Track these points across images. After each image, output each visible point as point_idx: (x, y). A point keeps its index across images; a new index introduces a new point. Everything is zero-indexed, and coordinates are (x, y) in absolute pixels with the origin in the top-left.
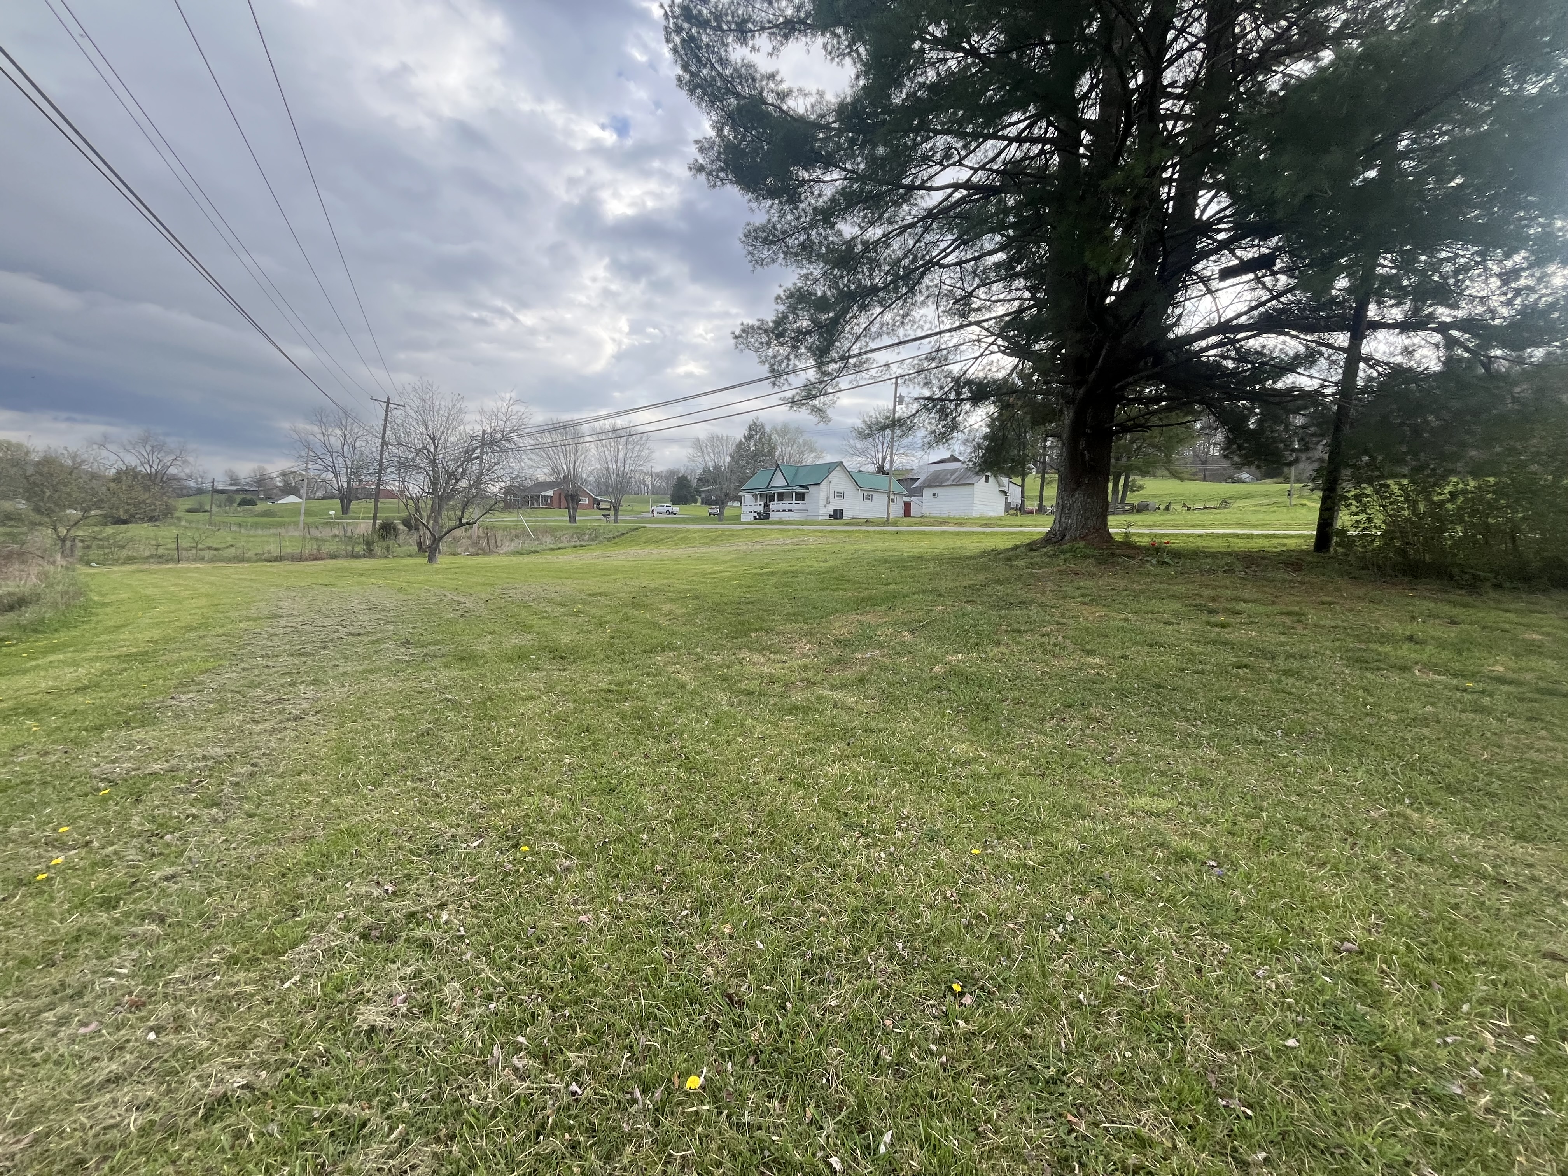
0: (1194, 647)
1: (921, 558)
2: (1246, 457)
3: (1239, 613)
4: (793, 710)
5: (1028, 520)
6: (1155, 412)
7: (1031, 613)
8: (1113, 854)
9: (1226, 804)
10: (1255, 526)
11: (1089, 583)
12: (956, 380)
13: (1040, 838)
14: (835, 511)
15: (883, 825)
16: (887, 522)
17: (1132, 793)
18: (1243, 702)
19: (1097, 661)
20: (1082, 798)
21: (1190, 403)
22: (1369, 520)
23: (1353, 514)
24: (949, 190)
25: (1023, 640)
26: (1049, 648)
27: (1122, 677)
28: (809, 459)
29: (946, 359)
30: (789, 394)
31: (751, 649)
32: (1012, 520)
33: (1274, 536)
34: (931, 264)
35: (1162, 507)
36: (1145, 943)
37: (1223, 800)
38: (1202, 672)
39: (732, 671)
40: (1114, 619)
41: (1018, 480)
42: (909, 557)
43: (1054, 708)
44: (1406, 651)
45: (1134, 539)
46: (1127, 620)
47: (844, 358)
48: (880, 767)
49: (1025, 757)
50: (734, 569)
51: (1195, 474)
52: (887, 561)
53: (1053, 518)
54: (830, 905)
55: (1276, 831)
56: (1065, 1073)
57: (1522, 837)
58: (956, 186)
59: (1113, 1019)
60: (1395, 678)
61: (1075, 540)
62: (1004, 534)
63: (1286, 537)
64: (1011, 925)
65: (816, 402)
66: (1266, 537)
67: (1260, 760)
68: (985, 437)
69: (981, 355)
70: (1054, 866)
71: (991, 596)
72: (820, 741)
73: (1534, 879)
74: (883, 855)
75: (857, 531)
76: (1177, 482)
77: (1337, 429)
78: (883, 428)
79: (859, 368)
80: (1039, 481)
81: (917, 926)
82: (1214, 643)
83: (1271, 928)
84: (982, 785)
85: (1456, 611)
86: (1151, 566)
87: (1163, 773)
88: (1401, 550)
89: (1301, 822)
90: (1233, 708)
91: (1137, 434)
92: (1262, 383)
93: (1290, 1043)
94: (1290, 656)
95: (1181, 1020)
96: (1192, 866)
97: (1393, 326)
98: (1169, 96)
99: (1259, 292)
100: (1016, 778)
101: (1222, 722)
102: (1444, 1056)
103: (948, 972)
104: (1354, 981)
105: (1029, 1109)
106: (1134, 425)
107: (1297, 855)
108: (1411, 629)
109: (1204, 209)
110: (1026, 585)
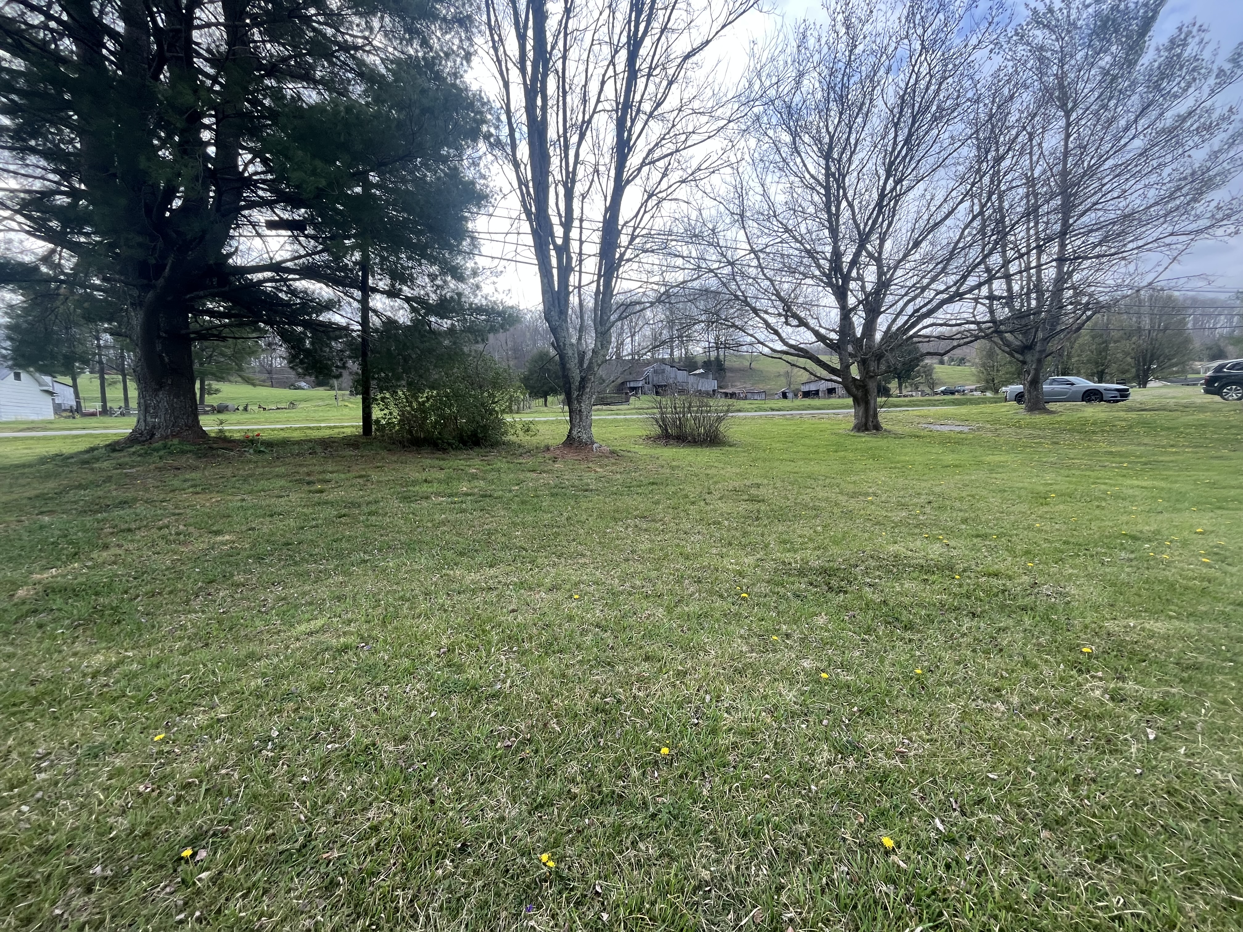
0: (305, 510)
2: (306, 369)
3: (329, 481)
5: (93, 421)
6: (225, 326)
7: (138, 511)
8: (292, 673)
9: (358, 606)
10: (319, 421)
11: (196, 475)
13: (225, 694)
17: (292, 626)
18: (349, 539)
19: (227, 537)
20: (253, 647)
21: (256, 322)
22: (391, 413)
23: (382, 410)
25: (138, 537)
26: (172, 538)
27: (254, 545)
32: (70, 423)
33: (335, 427)
35: (241, 408)
36: (337, 715)
37: (356, 604)
38: (316, 526)
40: (231, 501)
41: (68, 380)
43: (196, 588)
44: (425, 488)
45: (228, 434)
46: (243, 500)
49: (181, 639)
51: (264, 381)
53: (131, 420)
55: (391, 609)
56: (310, 834)
57: (491, 566)
59: (332, 776)
60: (425, 504)
61: (167, 437)
62: (65, 437)
63: (343, 427)
64: (223, 771)
66: (330, 428)
67: (370, 572)
70: (246, 706)
71: (76, 502)
73: (500, 582)
74: (25, 808)
76: (250, 387)
77: (364, 355)
80: (97, 382)
81: (112, 839)
82: (319, 504)
83: (406, 662)
84: (140, 681)
85: (441, 463)
86: (250, 454)
87: (311, 604)
88: (410, 432)
89: (402, 598)
90: (344, 545)
91: (206, 343)
92: (309, 314)
93: (433, 714)
94: (368, 503)
95: (374, 745)
96: (350, 653)
97: (382, 293)
98: (199, 55)
99: (296, 247)
100: (178, 658)
101: (340, 556)
102: (491, 676)
103: (172, 849)
104: (450, 666)
105: (292, 879)
106: (206, 334)
107: (406, 617)
108: (424, 475)
109: (246, 165)
110: (120, 486)
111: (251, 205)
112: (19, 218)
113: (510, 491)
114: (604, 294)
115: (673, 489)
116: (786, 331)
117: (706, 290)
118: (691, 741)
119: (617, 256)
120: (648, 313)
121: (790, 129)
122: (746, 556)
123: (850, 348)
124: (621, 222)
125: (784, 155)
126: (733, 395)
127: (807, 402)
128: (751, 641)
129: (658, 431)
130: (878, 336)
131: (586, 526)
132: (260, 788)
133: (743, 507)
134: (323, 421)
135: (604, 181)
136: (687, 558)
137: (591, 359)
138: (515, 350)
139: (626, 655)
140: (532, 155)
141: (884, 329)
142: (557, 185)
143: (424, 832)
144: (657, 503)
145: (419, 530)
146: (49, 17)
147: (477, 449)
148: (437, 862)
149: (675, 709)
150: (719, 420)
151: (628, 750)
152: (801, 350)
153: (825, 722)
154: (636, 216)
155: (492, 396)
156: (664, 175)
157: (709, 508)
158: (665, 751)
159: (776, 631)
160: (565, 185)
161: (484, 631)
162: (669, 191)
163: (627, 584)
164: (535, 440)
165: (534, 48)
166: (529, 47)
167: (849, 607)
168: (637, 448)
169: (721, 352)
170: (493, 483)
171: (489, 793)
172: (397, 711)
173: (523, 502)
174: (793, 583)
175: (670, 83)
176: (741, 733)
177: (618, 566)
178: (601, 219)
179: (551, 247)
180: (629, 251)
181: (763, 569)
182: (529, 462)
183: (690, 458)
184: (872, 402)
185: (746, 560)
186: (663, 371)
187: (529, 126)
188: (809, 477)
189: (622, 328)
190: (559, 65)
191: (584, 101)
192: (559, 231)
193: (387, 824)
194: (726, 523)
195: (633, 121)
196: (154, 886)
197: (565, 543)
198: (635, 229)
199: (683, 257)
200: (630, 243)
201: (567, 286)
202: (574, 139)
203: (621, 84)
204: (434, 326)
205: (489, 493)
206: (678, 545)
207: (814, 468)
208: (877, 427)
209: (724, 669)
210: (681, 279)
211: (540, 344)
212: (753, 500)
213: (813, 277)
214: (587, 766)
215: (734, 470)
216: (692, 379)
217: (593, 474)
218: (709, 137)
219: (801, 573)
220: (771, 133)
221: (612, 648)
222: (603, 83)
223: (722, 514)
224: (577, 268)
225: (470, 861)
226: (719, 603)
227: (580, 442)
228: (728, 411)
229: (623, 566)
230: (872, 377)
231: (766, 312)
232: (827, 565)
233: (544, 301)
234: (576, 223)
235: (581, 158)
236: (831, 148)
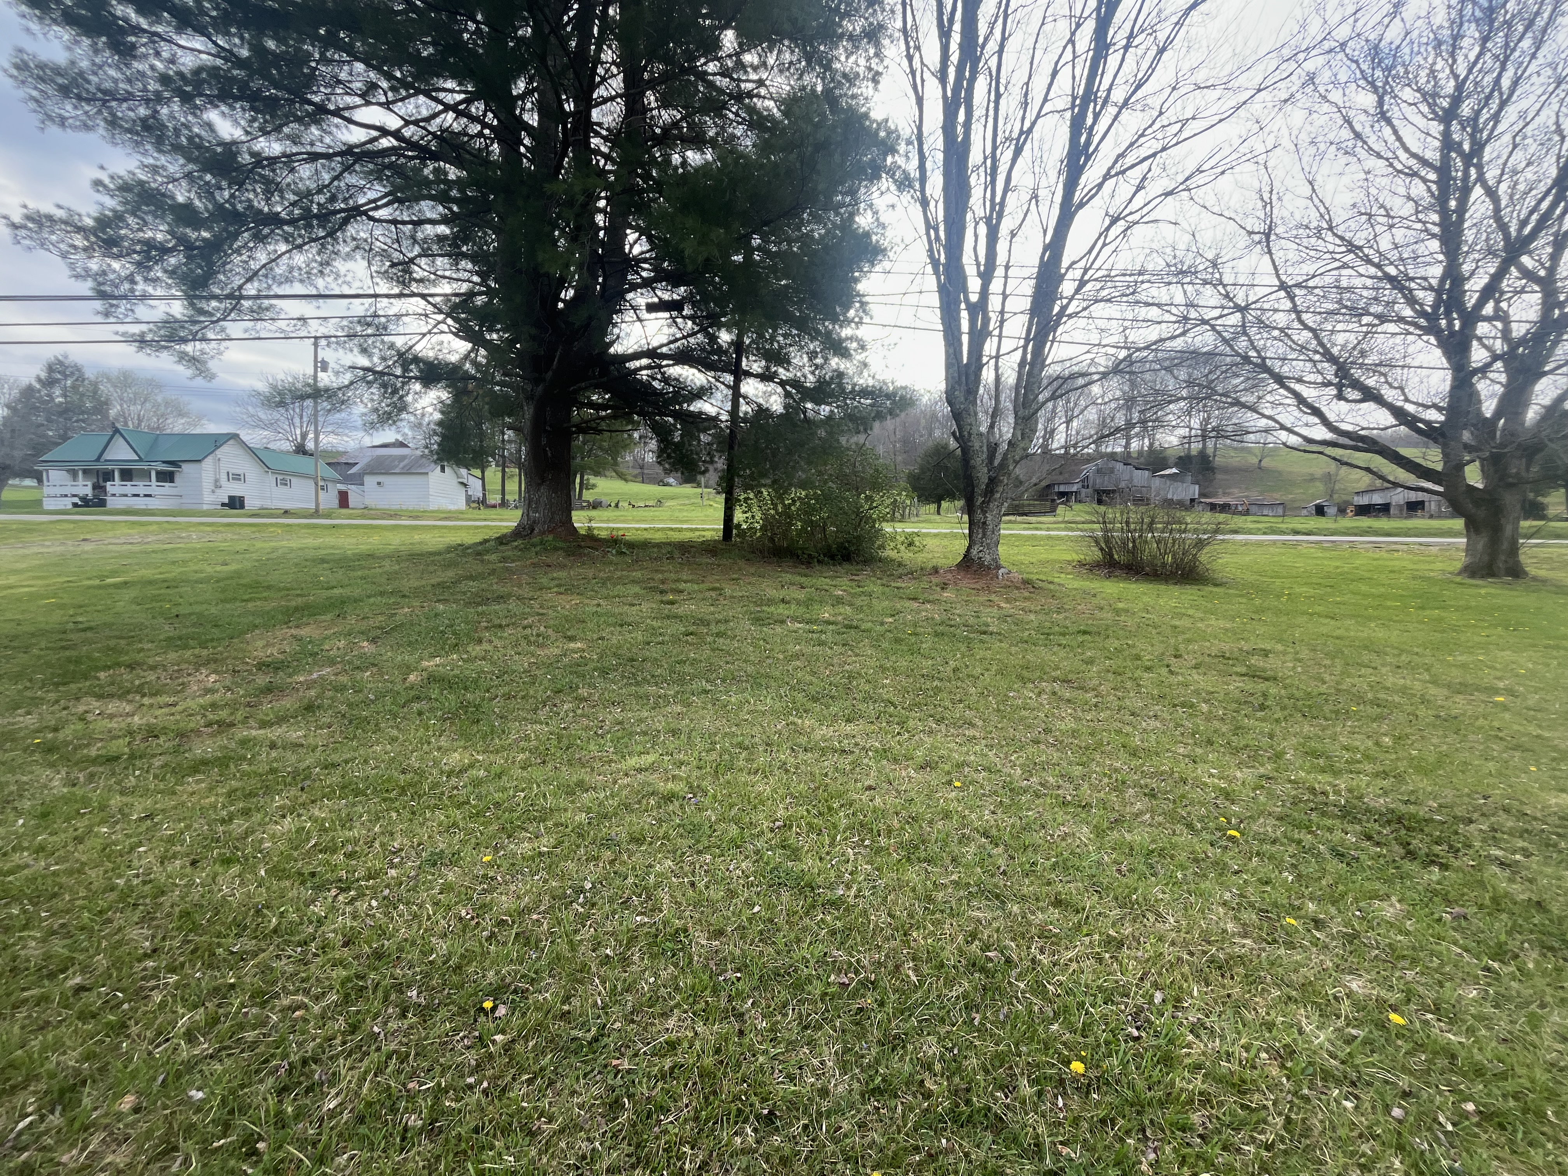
0: (654, 623)
1: (371, 556)
2: (673, 465)
3: (682, 592)
4: (199, 766)
5: (492, 513)
6: (603, 418)
7: (510, 607)
8: (616, 814)
9: (692, 746)
10: (682, 522)
11: (562, 574)
12: (401, 355)
13: (550, 824)
14: (231, 498)
15: (369, 869)
16: (316, 514)
17: (623, 757)
18: (693, 663)
19: (579, 645)
20: (583, 774)
21: (630, 414)
22: (753, 517)
23: (744, 513)
24: (375, 133)
25: (506, 635)
26: (532, 639)
27: (602, 657)
28: (177, 426)
29: (385, 328)
30: (136, 329)
31: (99, 697)
32: (476, 514)
33: (697, 530)
34: (355, 212)
35: (613, 504)
36: (652, 879)
37: (690, 742)
38: (662, 643)
39: (66, 734)
40: (588, 605)
41: (478, 473)
42: (354, 555)
43: (544, 696)
44: (781, 610)
45: (596, 532)
46: (599, 605)
47: (236, 297)
48: (354, 805)
49: (523, 750)
50: (40, 582)
51: (635, 476)
52: (323, 561)
53: (519, 513)
54: (306, 992)
55: (727, 757)
56: (605, 1026)
57: (848, 721)
58: (384, 132)
59: (636, 957)
60: (778, 629)
61: (544, 533)
62: (468, 528)
63: (704, 530)
64: (535, 917)
65: (189, 348)
66: (691, 530)
67: (710, 706)
68: (440, 423)
69: (430, 332)
70: (566, 844)
71: (464, 593)
72: (257, 795)
73: (857, 744)
74: (374, 903)
75: (272, 525)
76: (623, 482)
77: (731, 447)
78: (303, 397)
79: (258, 315)
80: (500, 475)
81: (431, 962)
82: (668, 617)
83: (734, 830)
84: (483, 790)
85: (803, 579)
86: (612, 556)
87: (645, 733)
88: (772, 539)
89: (740, 745)
90: (687, 669)
91: (588, 437)
92: (680, 404)
93: (757, 909)
94: (718, 622)
95: (686, 930)
96: (677, 803)
97: (756, 376)
98: (597, 134)
99: (674, 330)
100: (517, 772)
101: (681, 681)
102: (833, 874)
103: (476, 994)
104: (784, 847)
105: (578, 1078)
106: (587, 427)
107: (741, 770)
108: (782, 594)
109: (632, 247)
110: (501, 580)
111: (634, 287)
112: (450, 321)
113: (882, 624)
114: (1032, 364)
115: (1117, 644)
116: (1335, 410)
117: (1193, 352)
118: (1125, 1064)
119: (1056, 309)
120: (1096, 389)
121: (1372, 84)
122: (1239, 766)
123: (1466, 436)
124: (1065, 263)
125: (1358, 128)
126: (1225, 508)
127: (1365, 522)
128: (1245, 916)
129: (1096, 555)
130: (1532, 414)
131: (980, 684)
132: (563, 947)
133: (1235, 685)
134: (686, 521)
135: (1044, 209)
136: (1134, 754)
137: (1005, 455)
138: (905, 442)
139: (1025, 891)
140: (946, 189)
141: (1547, 401)
142: (977, 223)
143: (725, 1074)
144: (1090, 662)
145: (769, 661)
146: (485, 125)
147: (846, 566)
148: (736, 1123)
149: (1099, 1001)
150: (1200, 544)
151: (1017, 1045)
152: (1363, 439)
153: (1397, 1112)
154: (1090, 252)
155: (869, 498)
156: (1139, 188)
157: (1174, 680)
158: (1077, 1067)
159: (1295, 910)
160: (988, 220)
161: (830, 809)
162: (1145, 210)
163: (1034, 779)
164: (920, 558)
165: (961, 46)
166: (954, 46)
167: (1452, 895)
168: (1062, 579)
169: (1210, 444)
170: (862, 611)
171: (811, 1043)
172: (717, 894)
173: (898, 641)
174: (1330, 830)
175: (1161, 51)
176: (1219, 1080)
177: (1022, 748)
178: (1037, 262)
179: (963, 306)
180: (1074, 303)
181: (1271, 795)
182: (909, 586)
183: (1146, 599)
184: (1508, 530)
185: (1239, 774)
186: (1112, 470)
187: (946, 152)
188: (1366, 647)
189: (1054, 411)
190: (993, 63)
191: (1025, 104)
192: (974, 284)
193: (686, 1045)
194: (1205, 707)
195: (1096, 116)
196: (456, 1031)
197: (947, 703)
198: (1086, 271)
199: (1158, 305)
200: (1077, 291)
201: (980, 356)
202: (1006, 157)
203: (1082, 70)
204: (810, 414)
205: (855, 623)
206: (1119, 732)
207: (1376, 632)
208: (1516, 572)
209: (1191, 954)
210: (1154, 337)
211: (937, 433)
212: (1253, 675)
213: (1401, 319)
214: (951, 1050)
215: (1222, 623)
216: (1156, 483)
217: (995, 610)
218: (1221, 121)
219: (1347, 814)
220: (1335, 96)
221: (1004, 873)
222: (1055, 73)
223: (1197, 692)
224: (996, 332)
225: (777, 1140)
226: (1184, 837)
227: (981, 565)
228: (1216, 531)
229: (1031, 749)
230: (1512, 485)
231: (1300, 380)
232: (1403, 808)
233: (947, 379)
234: (1000, 272)
235: (1013, 184)
236: (1457, 100)
